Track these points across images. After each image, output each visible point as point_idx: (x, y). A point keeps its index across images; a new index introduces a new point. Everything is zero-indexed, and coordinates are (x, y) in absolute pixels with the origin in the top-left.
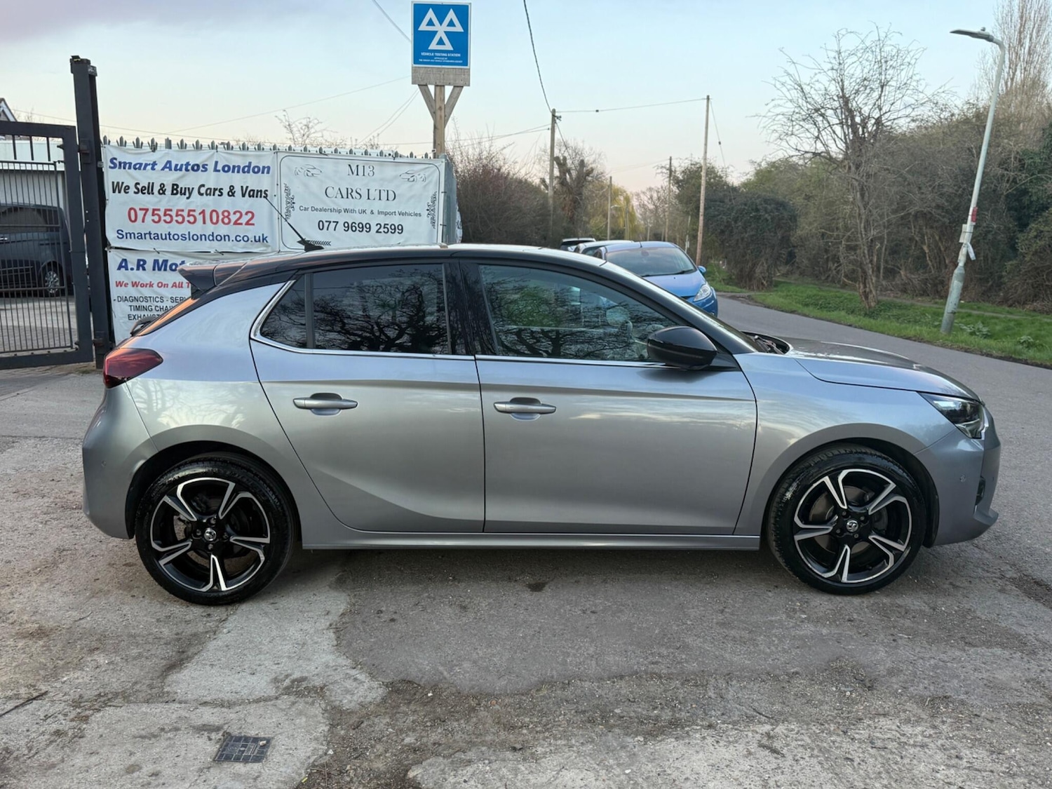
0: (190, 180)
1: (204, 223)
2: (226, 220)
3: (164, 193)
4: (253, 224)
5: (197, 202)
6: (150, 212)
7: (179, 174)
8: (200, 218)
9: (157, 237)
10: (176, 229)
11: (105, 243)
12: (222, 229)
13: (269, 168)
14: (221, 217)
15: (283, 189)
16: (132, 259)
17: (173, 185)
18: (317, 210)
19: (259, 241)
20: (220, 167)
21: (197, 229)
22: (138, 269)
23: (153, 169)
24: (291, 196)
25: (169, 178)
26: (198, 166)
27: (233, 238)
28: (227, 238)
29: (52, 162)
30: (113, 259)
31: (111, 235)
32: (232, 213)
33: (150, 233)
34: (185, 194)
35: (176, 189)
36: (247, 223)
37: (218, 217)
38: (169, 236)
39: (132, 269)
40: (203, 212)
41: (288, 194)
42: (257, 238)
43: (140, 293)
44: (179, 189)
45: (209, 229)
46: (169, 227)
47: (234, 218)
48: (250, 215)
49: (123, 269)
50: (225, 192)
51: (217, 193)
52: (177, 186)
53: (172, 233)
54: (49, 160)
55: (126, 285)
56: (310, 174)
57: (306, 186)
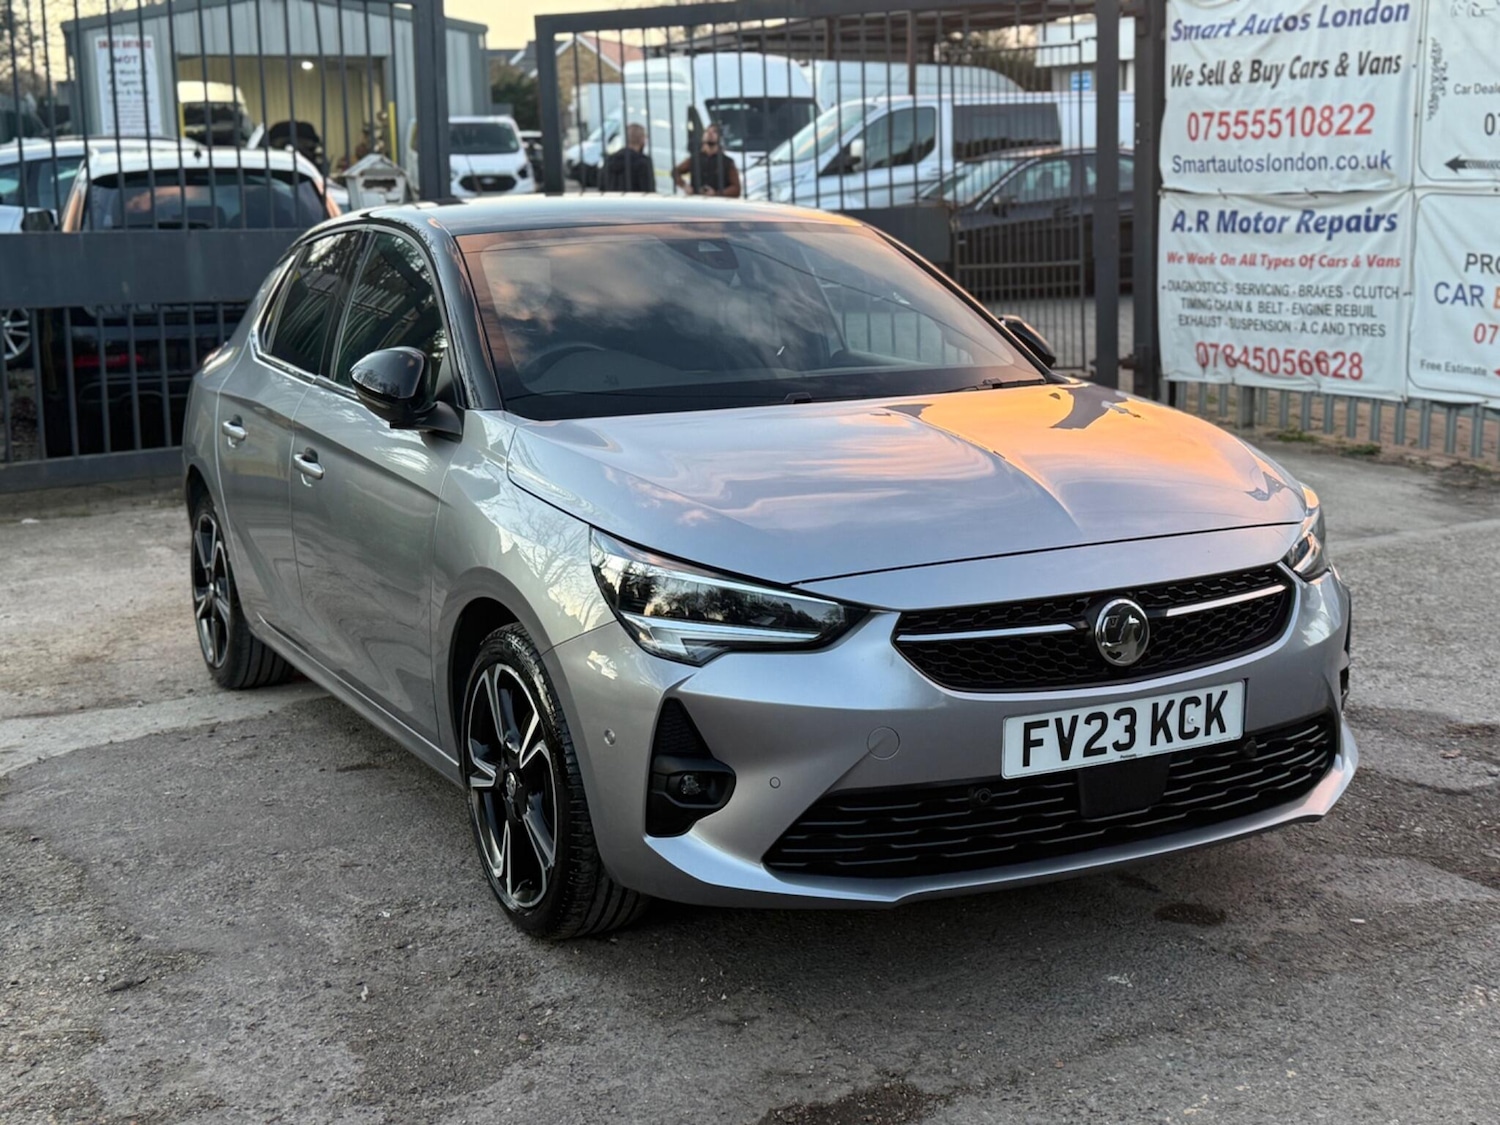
0: (1282, 51)
1: (1293, 133)
2: (1325, 127)
3: (1238, 81)
4: (1368, 132)
5: (1289, 93)
6: (1216, 120)
7: (1265, 38)
8: (1286, 124)
9: (1223, 168)
10: (1254, 150)
11: (1158, 180)
12: (1318, 146)
13: (1407, 7)
14: (1318, 120)
15: (1429, 47)
16: (1192, 208)
17: (1254, 62)
18: (1484, 90)
19: (1376, 166)
20: (1328, 18)
21: (1279, 148)
22: (1198, 229)
23: (1227, 34)
24: (1441, 65)
25: (1243, 50)
26: (1294, 18)
27: (1332, 163)
28: (1323, 162)
29: (1076, 41)
30: (1168, 208)
31: (1166, 165)
32: (1336, 110)
33: (1213, 161)
34: (1269, 79)
35: (1257, 71)
36: (1360, 131)
37: (1313, 120)
38: (1241, 166)
39: (1190, 229)
40: (1292, 113)
41: (1436, 61)
42: (1372, 161)
43: (1197, 273)
44: (1262, 70)
45: (1301, 146)
46: (1241, 147)
47: (1338, 120)
48: (1366, 112)
49: (1178, 230)
50: (1331, 68)
51: (1318, 70)
52: (1259, 62)
53: (1244, 159)
54: (1072, 37)
55: (1180, 259)
56: (1477, 11)
57: (1468, 38)
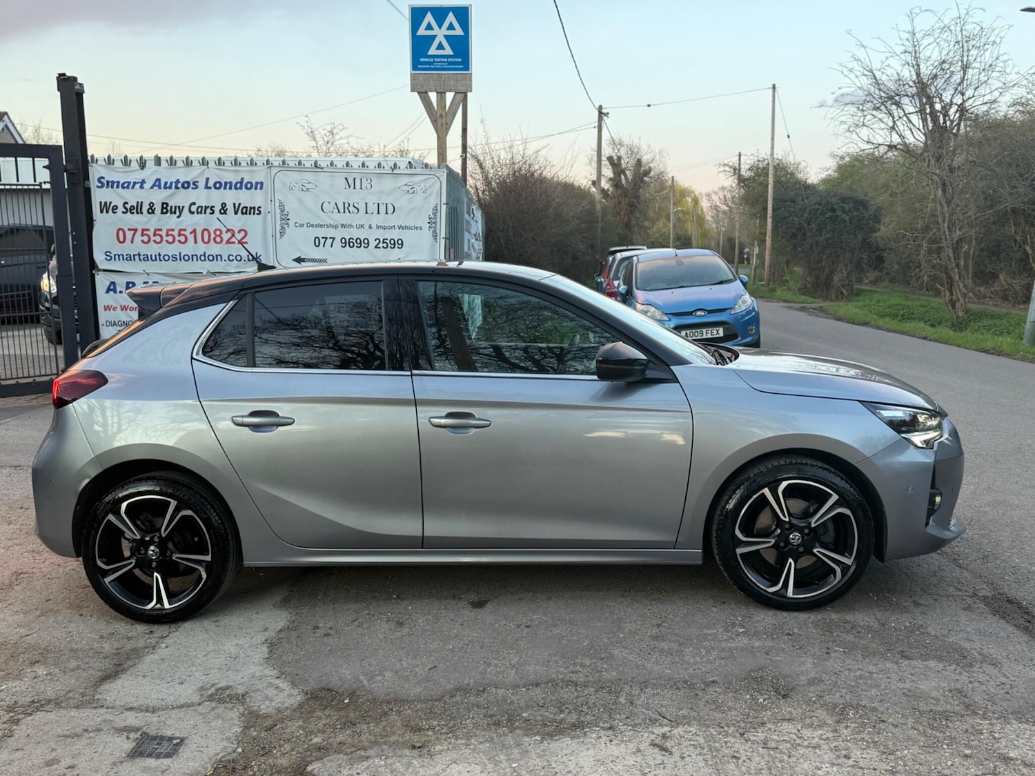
0: (181, 198)
1: (196, 242)
2: (218, 239)
3: (153, 212)
4: (246, 243)
5: (188, 221)
6: (139, 232)
7: (169, 192)
8: (191, 237)
9: (147, 258)
10: (166, 249)
11: (93, 265)
12: (214, 249)
13: (262, 183)
14: (213, 236)
15: (277, 205)
16: (121, 281)
17: (163, 204)
18: (312, 226)
20: (211, 184)
21: (188, 249)
23: (142, 187)
24: (285, 212)
25: (158, 197)
26: (188, 183)
27: (225, 257)
28: (219, 257)
29: (37, 183)
30: (101, 281)
31: (99, 257)
32: (224, 231)
33: (139, 255)
34: (175, 213)
35: (166, 208)
36: (240, 242)
37: (209, 236)
38: (159, 257)
39: (121, 292)
40: (194, 231)
41: (282, 211)
43: (129, 316)
44: (169, 208)
45: (201, 248)
46: (159, 248)
47: (226, 236)
48: (243, 234)
49: (111, 293)
50: (217, 209)
51: (209, 211)
52: (167, 204)
53: (163, 254)
54: (35, 181)
55: (115, 309)
56: (305, 189)
57: (301, 201)
